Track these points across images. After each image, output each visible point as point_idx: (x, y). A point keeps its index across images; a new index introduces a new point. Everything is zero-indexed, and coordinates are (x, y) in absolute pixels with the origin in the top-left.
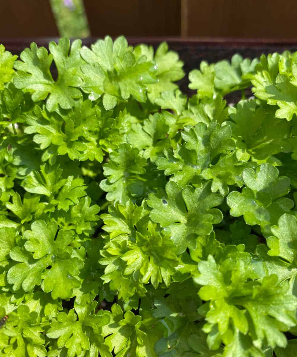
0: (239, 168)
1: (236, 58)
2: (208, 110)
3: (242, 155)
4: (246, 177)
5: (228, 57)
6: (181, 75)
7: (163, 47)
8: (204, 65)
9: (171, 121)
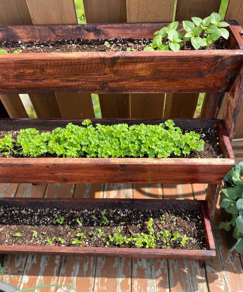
0: (133, 137)
1: (135, 125)
2: (131, 131)
3: (134, 136)
4: (134, 138)
5: (134, 125)
6: (128, 127)
7: (126, 124)
8: (130, 126)
9: (127, 133)
